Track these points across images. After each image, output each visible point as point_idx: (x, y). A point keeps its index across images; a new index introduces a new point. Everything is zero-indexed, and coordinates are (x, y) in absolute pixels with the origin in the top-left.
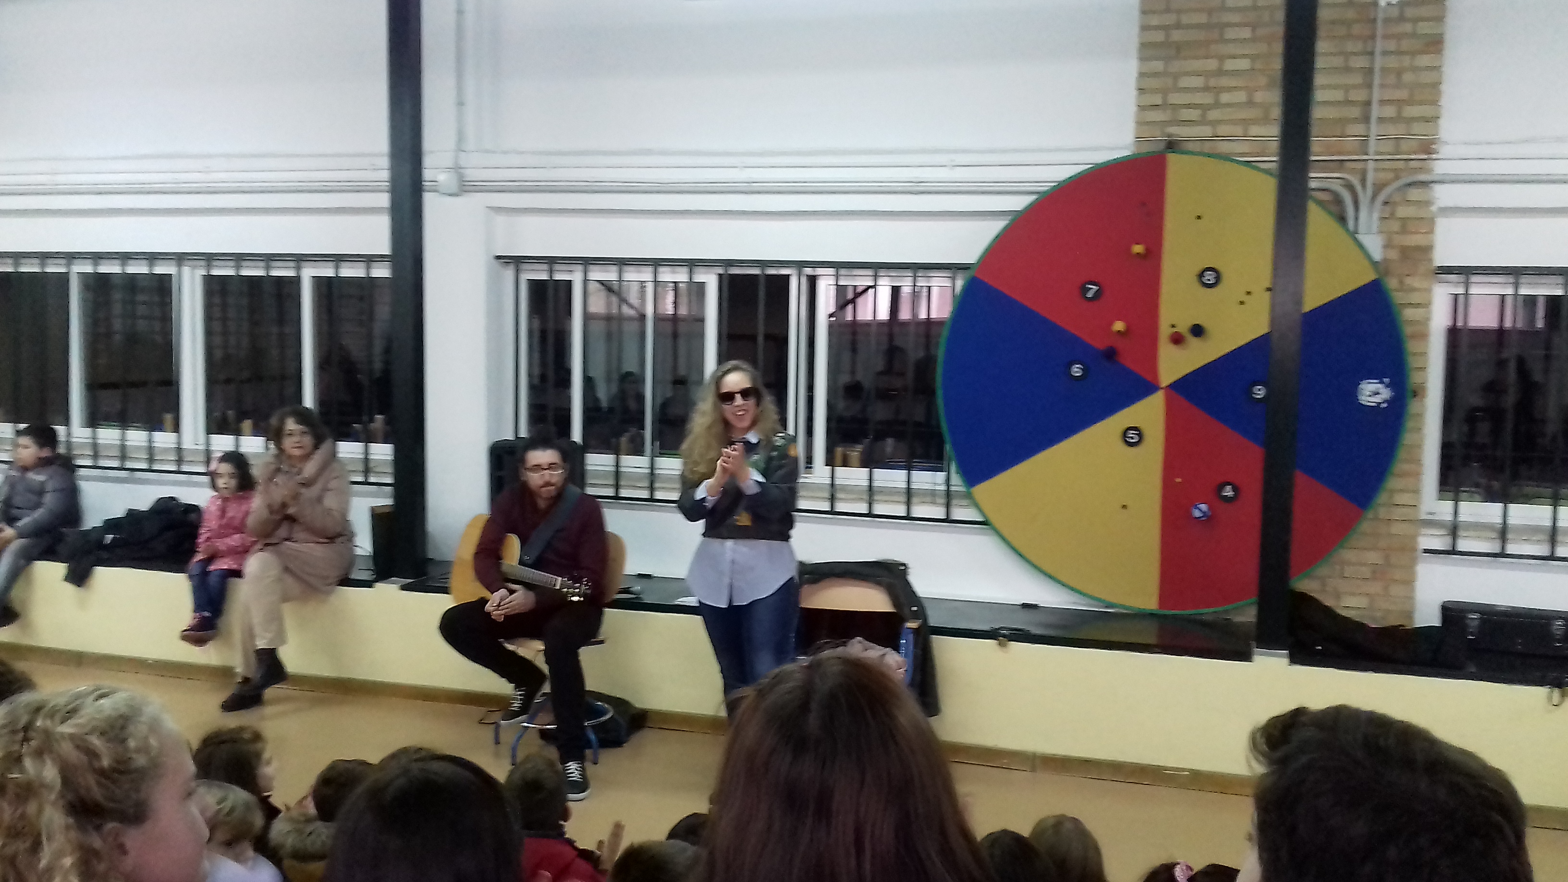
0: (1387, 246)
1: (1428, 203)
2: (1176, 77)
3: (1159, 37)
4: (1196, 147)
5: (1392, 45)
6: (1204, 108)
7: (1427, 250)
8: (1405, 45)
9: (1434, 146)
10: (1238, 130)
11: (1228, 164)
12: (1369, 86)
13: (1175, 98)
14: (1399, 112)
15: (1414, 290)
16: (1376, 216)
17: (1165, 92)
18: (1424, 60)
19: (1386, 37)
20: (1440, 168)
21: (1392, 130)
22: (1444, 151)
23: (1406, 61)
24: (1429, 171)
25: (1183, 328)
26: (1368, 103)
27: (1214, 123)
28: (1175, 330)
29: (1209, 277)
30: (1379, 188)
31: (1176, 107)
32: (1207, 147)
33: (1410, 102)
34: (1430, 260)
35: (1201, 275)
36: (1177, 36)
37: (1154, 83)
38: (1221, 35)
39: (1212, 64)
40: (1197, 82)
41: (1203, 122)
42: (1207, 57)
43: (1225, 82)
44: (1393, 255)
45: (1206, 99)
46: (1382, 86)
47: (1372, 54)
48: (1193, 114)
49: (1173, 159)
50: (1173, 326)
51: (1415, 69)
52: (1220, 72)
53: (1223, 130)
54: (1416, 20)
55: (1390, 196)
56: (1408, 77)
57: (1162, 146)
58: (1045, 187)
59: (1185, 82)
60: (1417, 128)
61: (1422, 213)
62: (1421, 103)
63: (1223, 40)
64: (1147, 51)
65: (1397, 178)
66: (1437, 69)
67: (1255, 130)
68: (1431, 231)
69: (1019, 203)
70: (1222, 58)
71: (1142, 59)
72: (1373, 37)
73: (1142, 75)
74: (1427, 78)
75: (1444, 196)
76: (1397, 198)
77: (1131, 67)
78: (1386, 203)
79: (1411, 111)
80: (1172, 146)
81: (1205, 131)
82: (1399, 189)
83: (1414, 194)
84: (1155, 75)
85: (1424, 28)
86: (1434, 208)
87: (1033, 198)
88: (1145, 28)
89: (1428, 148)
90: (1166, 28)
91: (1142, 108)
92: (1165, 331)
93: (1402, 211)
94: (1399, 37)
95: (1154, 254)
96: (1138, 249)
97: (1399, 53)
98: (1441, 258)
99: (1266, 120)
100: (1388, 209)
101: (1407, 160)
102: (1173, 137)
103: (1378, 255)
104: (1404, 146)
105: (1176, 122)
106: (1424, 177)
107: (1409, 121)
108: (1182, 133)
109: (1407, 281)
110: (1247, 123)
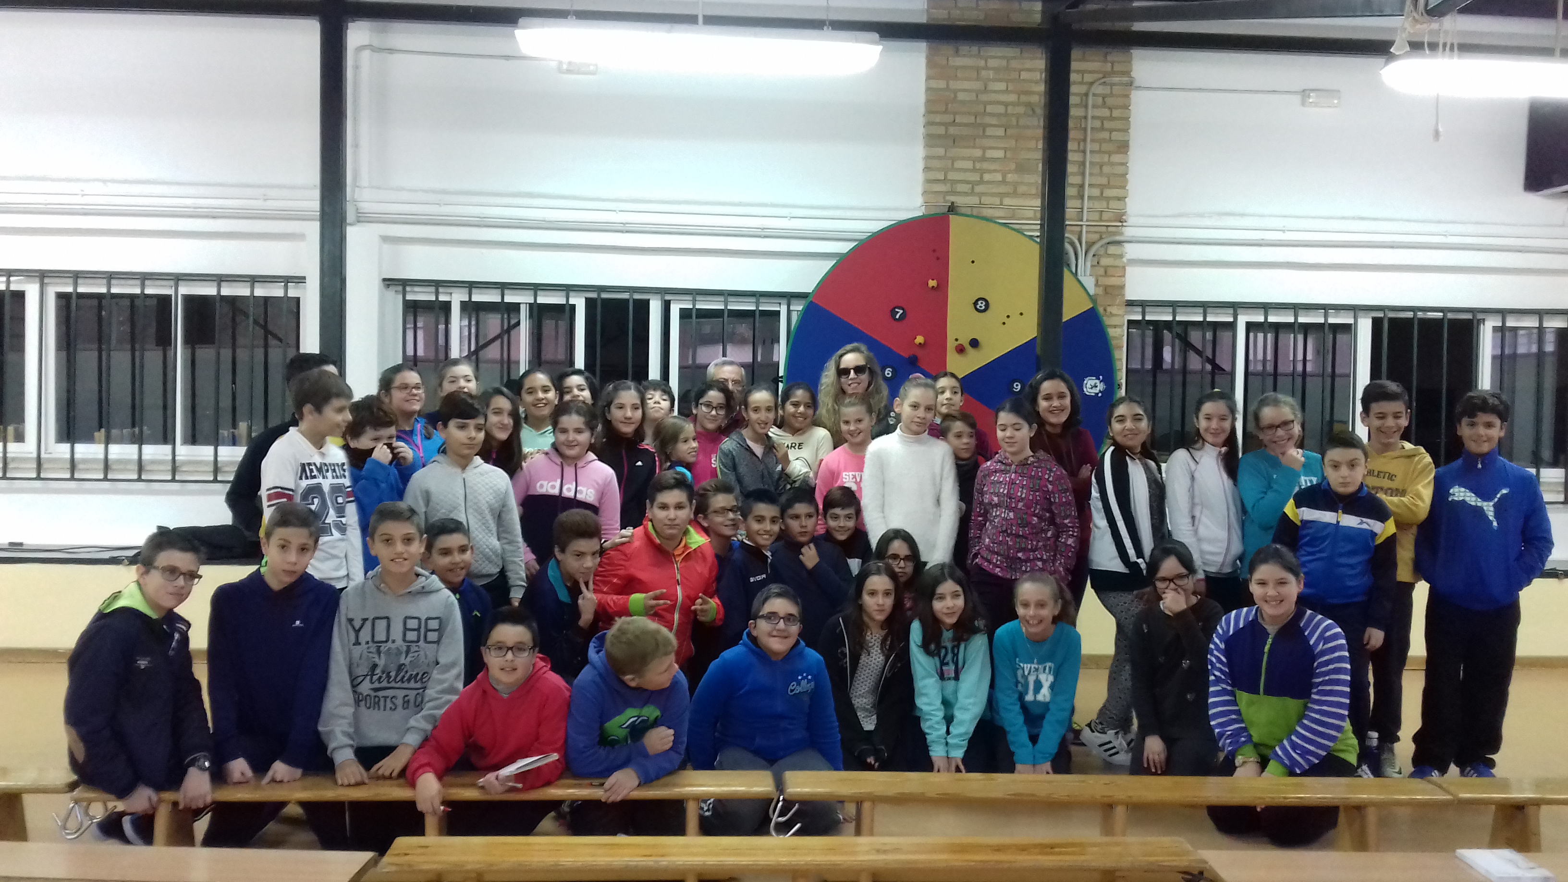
0: (1097, 285)
1: (1121, 256)
2: (953, 160)
3: (941, 130)
4: (968, 211)
5: (1096, 147)
6: (974, 184)
7: (1122, 287)
8: (1105, 147)
9: (1124, 217)
10: (997, 201)
11: (992, 225)
12: (1083, 174)
13: (952, 176)
14: (1102, 194)
15: (1111, 315)
16: (1089, 264)
17: (946, 171)
18: (1116, 158)
19: (1092, 141)
20: (1129, 232)
21: (1100, 205)
22: (1131, 220)
23: (1106, 158)
24: (1121, 234)
25: (965, 341)
26: (1082, 186)
27: (981, 194)
28: (958, 342)
29: (981, 305)
30: (1090, 245)
31: (953, 182)
32: (975, 212)
33: (1108, 186)
34: (1123, 295)
35: (975, 303)
36: (952, 130)
37: (936, 164)
38: (984, 131)
39: (978, 153)
40: (969, 165)
41: (972, 193)
42: (974, 147)
43: (985, 165)
44: (1100, 291)
45: (975, 177)
46: (1091, 174)
47: (1084, 152)
48: (966, 188)
49: (953, 219)
50: (957, 340)
51: (1112, 164)
52: (984, 159)
53: (986, 200)
54: (1111, 131)
55: (1098, 250)
56: (1106, 169)
57: (946, 210)
58: (864, 236)
59: (959, 164)
60: (1114, 204)
61: (1117, 262)
62: (1116, 187)
63: (984, 136)
64: (931, 140)
65: (1101, 238)
66: (1124, 164)
67: (1007, 201)
68: (1123, 275)
69: (844, 248)
70: (984, 149)
71: (928, 145)
72: (1085, 140)
73: (927, 158)
74: (1119, 170)
75: (1131, 251)
76: (1102, 252)
77: (919, 151)
78: (1094, 255)
79: (1108, 193)
80: (952, 209)
81: (973, 200)
82: (1102, 246)
83: (1112, 249)
84: (939, 158)
85: (1116, 136)
86: (1125, 260)
87: (854, 244)
88: (929, 124)
89: (1120, 218)
90: (946, 125)
91: (928, 181)
92: (951, 344)
93: (1105, 262)
94: (1101, 141)
95: (943, 286)
96: (932, 283)
97: (1100, 152)
98: (1131, 295)
99: (1015, 194)
100: (1096, 259)
101: (1107, 226)
102: (953, 203)
103: (1092, 291)
104: (1105, 216)
105: (954, 193)
106: (1118, 238)
107: (1108, 199)
108: (959, 200)
109: (1109, 309)
110: (1002, 195)
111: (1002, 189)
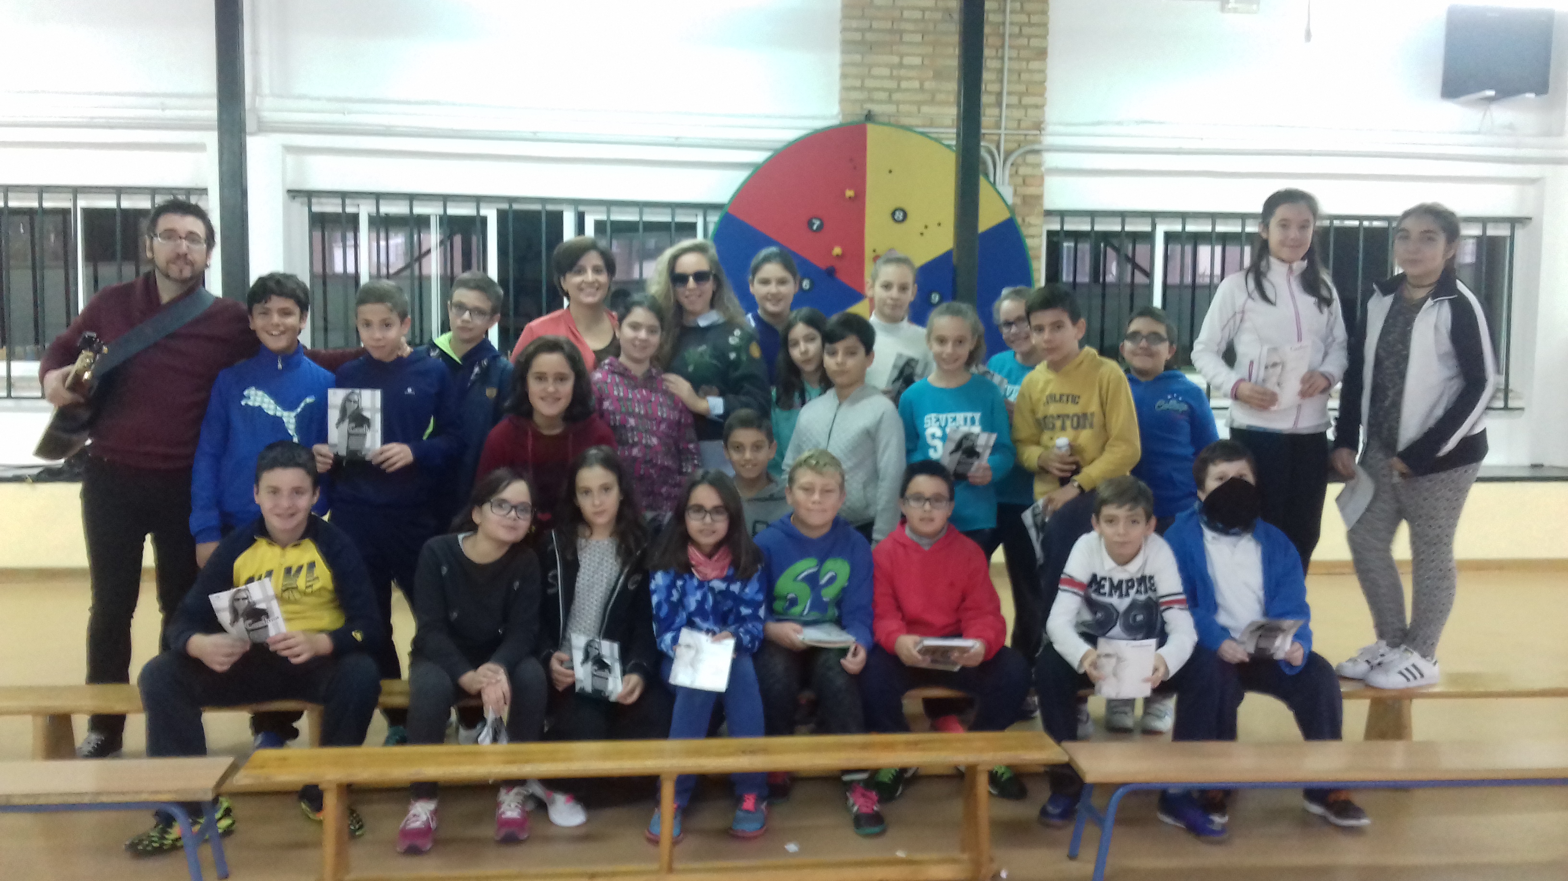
0: (1015, 193)
1: (1039, 165)
2: (870, 67)
3: (858, 36)
4: (886, 120)
5: (1014, 54)
6: (891, 92)
7: (1039, 198)
8: (1024, 53)
9: (1042, 126)
10: (914, 109)
11: (909, 133)
12: (1001, 81)
13: (870, 83)
14: (1020, 102)
15: (1030, 225)
16: (1007, 173)
17: (863, 78)
18: (1034, 65)
19: (1011, 47)
20: (1048, 140)
21: (1018, 113)
22: (1050, 129)
23: (1024, 65)
24: (1040, 142)
26: (1000, 94)
27: (898, 103)
29: (899, 215)
30: (1008, 154)
31: (871, 90)
32: (892, 120)
33: (1027, 93)
34: (1041, 205)
35: (893, 214)
36: (869, 36)
37: (854, 70)
38: (901, 38)
39: (896, 59)
40: (886, 72)
41: (890, 101)
42: (892, 53)
43: (903, 72)
44: (1018, 201)
45: (893, 85)
46: (1009, 82)
47: (1002, 58)
48: (883, 96)
49: (871, 128)
51: (1030, 71)
52: (901, 65)
53: (903, 108)
54: (1029, 37)
55: (1015, 160)
56: (1024, 76)
57: (863, 118)
58: (779, 146)
59: (876, 71)
60: (1031, 112)
61: (1036, 172)
62: (1034, 95)
63: (901, 42)
64: (848, 46)
65: (1019, 147)
66: (1042, 71)
67: (925, 109)
68: (1041, 184)
69: (760, 157)
70: (902, 56)
71: (844, 52)
72: (1003, 46)
73: (844, 65)
74: (1037, 77)
75: (1051, 160)
76: (1020, 161)
77: (835, 59)
78: (1012, 165)
79: (1026, 100)
80: (870, 117)
81: (890, 109)
82: (1019, 156)
83: (1031, 158)
84: (856, 64)
85: (1034, 42)
86: (1043, 169)
87: (770, 153)
88: (844, 30)
89: (1039, 126)
90: (863, 31)
91: (845, 89)
92: (868, 254)
93: (1023, 170)
94: (1019, 48)
95: (860, 196)
96: (850, 193)
97: (1020, 59)
99: (932, 101)
100: (1014, 169)
101: (1026, 135)
102: (869, 111)
103: (1010, 200)
104: (1023, 125)
105: (871, 100)
106: (1037, 147)
107: (1026, 107)
108: (876, 108)
109: (1027, 219)
110: (919, 104)
111: (920, 97)
